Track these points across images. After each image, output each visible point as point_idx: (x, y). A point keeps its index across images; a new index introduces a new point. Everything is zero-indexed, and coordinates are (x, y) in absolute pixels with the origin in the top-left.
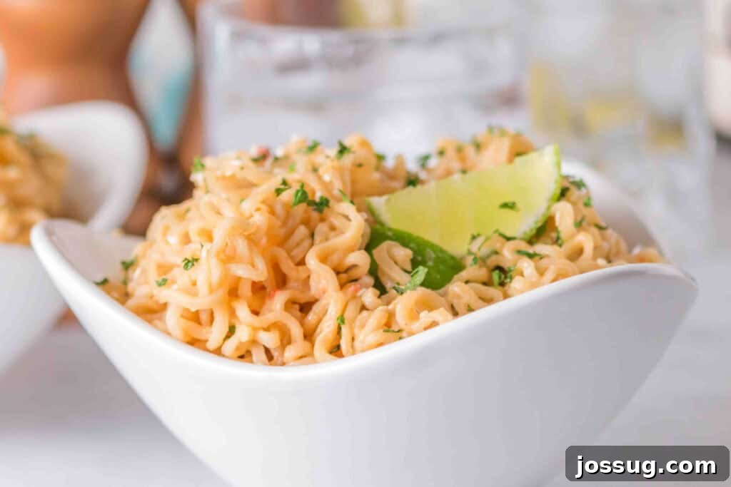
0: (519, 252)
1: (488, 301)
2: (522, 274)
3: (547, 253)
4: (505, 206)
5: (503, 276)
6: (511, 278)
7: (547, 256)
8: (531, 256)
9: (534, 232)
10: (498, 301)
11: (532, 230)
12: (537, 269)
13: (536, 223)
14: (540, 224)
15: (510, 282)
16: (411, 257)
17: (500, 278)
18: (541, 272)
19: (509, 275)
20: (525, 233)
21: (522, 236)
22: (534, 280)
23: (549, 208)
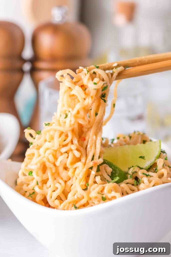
0: (143, 174)
1: (133, 191)
2: (143, 183)
3: (153, 175)
4: (141, 157)
5: (137, 182)
6: (140, 183)
7: (152, 176)
8: (147, 176)
9: (149, 167)
10: (136, 192)
11: (149, 166)
12: (148, 180)
13: (150, 164)
14: (151, 165)
15: (140, 185)
16: (112, 171)
17: (137, 183)
18: (150, 182)
19: (139, 182)
20: (146, 167)
21: (145, 168)
22: (147, 184)
23: (155, 160)
